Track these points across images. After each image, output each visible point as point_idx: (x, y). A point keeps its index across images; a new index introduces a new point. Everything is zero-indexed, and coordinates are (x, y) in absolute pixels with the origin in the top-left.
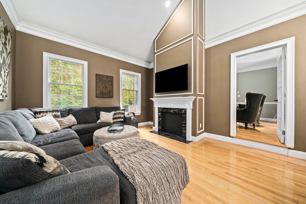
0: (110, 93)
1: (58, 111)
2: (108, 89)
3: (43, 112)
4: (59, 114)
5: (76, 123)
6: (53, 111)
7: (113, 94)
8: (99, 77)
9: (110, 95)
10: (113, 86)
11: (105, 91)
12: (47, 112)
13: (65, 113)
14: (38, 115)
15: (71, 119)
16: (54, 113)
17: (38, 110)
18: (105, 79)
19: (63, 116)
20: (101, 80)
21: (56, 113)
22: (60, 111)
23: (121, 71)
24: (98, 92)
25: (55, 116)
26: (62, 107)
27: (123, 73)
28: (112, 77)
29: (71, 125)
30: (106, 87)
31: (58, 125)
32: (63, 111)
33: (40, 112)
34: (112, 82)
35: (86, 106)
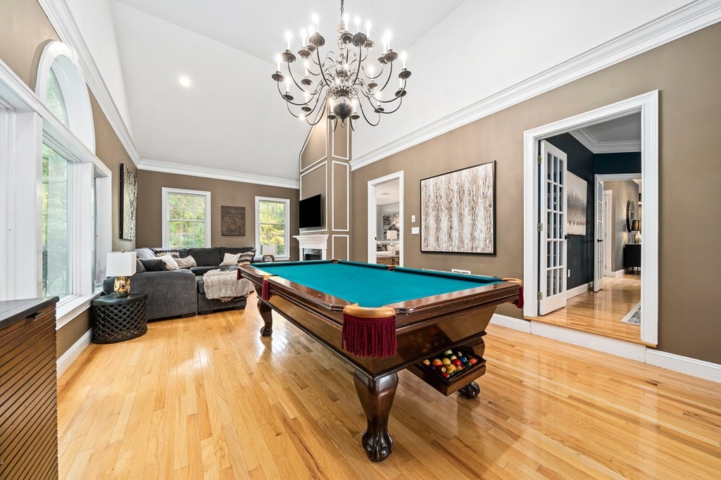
0: (240, 230)
1: (176, 251)
2: (238, 224)
3: (163, 251)
4: (178, 254)
5: (196, 265)
6: (172, 251)
7: (244, 230)
8: (226, 211)
9: (241, 232)
10: (244, 220)
11: (233, 227)
12: (166, 251)
13: (184, 253)
14: (158, 255)
15: (190, 260)
16: (173, 253)
17: (158, 249)
18: (233, 211)
19: (182, 256)
20: (228, 213)
21: (175, 253)
22: (179, 251)
23: (257, 198)
24: (225, 229)
25: (174, 256)
26: (181, 247)
27: (260, 201)
28: (244, 208)
29: (189, 266)
30: (235, 222)
31: (176, 264)
32: (182, 252)
33: (160, 252)
34: (243, 215)
35: (209, 246)
